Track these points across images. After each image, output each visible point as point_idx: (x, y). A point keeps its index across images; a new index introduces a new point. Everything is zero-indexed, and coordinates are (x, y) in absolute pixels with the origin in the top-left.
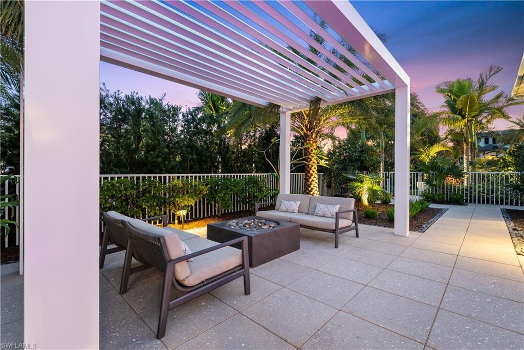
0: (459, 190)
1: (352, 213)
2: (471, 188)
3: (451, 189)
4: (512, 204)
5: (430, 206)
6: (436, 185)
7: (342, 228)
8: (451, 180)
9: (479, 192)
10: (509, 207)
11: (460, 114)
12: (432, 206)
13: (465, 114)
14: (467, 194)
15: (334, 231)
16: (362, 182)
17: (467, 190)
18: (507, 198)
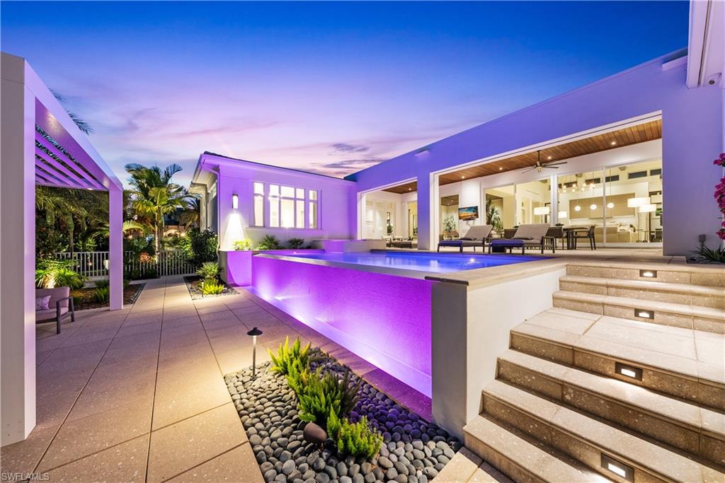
0: (153, 266)
1: (68, 301)
2: (162, 263)
3: (146, 265)
4: (189, 272)
5: (130, 284)
6: (131, 264)
7: (63, 315)
8: (144, 257)
9: (168, 266)
10: (188, 275)
11: (152, 200)
12: (132, 283)
13: (156, 202)
14: (159, 269)
15: (56, 319)
16: (45, 268)
17: (159, 266)
18: (187, 269)
